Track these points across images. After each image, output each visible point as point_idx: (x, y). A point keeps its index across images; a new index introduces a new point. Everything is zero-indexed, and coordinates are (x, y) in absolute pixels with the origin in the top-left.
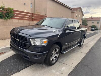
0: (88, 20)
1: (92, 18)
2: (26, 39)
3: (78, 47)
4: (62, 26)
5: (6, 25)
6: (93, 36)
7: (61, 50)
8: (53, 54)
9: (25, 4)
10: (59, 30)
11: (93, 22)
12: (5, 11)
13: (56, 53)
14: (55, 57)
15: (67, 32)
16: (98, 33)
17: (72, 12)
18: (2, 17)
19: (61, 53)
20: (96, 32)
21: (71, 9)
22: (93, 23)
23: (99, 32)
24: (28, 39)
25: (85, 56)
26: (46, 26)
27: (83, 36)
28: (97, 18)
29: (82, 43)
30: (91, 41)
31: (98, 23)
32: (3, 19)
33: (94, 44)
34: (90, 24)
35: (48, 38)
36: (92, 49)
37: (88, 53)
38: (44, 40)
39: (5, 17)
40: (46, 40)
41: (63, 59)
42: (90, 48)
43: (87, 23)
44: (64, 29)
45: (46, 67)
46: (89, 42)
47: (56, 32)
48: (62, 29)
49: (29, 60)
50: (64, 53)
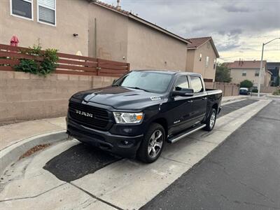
0: (232, 67)
1: (242, 62)
2: (107, 113)
3: (203, 133)
4: (166, 87)
5: (42, 88)
6: (241, 107)
7: (167, 134)
8: (151, 140)
9: (75, 35)
10: (162, 95)
11: (245, 72)
12: (40, 56)
13: (158, 141)
14: (156, 148)
15: (177, 98)
16: (257, 101)
17: (188, 50)
18: (35, 70)
19: (166, 141)
20: (253, 97)
21: (187, 44)
22: (244, 75)
23: (259, 97)
24: (109, 113)
25: (216, 148)
26: (136, 88)
27: (213, 107)
28: (254, 62)
29: (211, 123)
30: (235, 119)
31: (257, 75)
32: (37, 75)
33: (239, 126)
34: (237, 77)
35: (143, 110)
36: (234, 135)
37: (223, 143)
38: (137, 114)
39: (41, 70)
40: (141, 114)
41: (171, 153)
42: (229, 134)
43: (229, 75)
44: (170, 93)
45: (141, 166)
46: (230, 121)
47: (156, 99)
48: (167, 94)
49: (109, 150)
50: (173, 141)
